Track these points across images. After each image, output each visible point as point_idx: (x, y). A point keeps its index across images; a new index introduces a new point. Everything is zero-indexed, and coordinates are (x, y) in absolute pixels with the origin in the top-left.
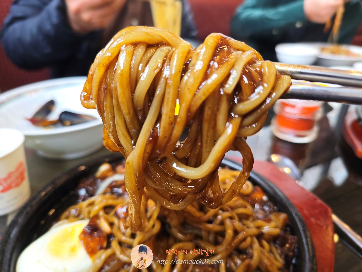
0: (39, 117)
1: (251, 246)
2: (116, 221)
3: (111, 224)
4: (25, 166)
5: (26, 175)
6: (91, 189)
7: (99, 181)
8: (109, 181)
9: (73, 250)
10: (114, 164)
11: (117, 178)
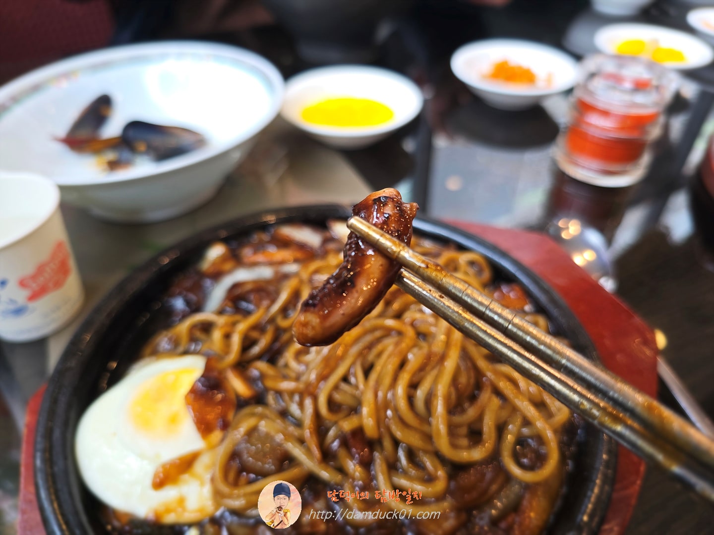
0: (84, 134)
4: (68, 248)
5: (72, 263)
6: (193, 297)
7: (208, 282)
8: (227, 282)
9: (173, 420)
10: (234, 244)
11: (242, 275)
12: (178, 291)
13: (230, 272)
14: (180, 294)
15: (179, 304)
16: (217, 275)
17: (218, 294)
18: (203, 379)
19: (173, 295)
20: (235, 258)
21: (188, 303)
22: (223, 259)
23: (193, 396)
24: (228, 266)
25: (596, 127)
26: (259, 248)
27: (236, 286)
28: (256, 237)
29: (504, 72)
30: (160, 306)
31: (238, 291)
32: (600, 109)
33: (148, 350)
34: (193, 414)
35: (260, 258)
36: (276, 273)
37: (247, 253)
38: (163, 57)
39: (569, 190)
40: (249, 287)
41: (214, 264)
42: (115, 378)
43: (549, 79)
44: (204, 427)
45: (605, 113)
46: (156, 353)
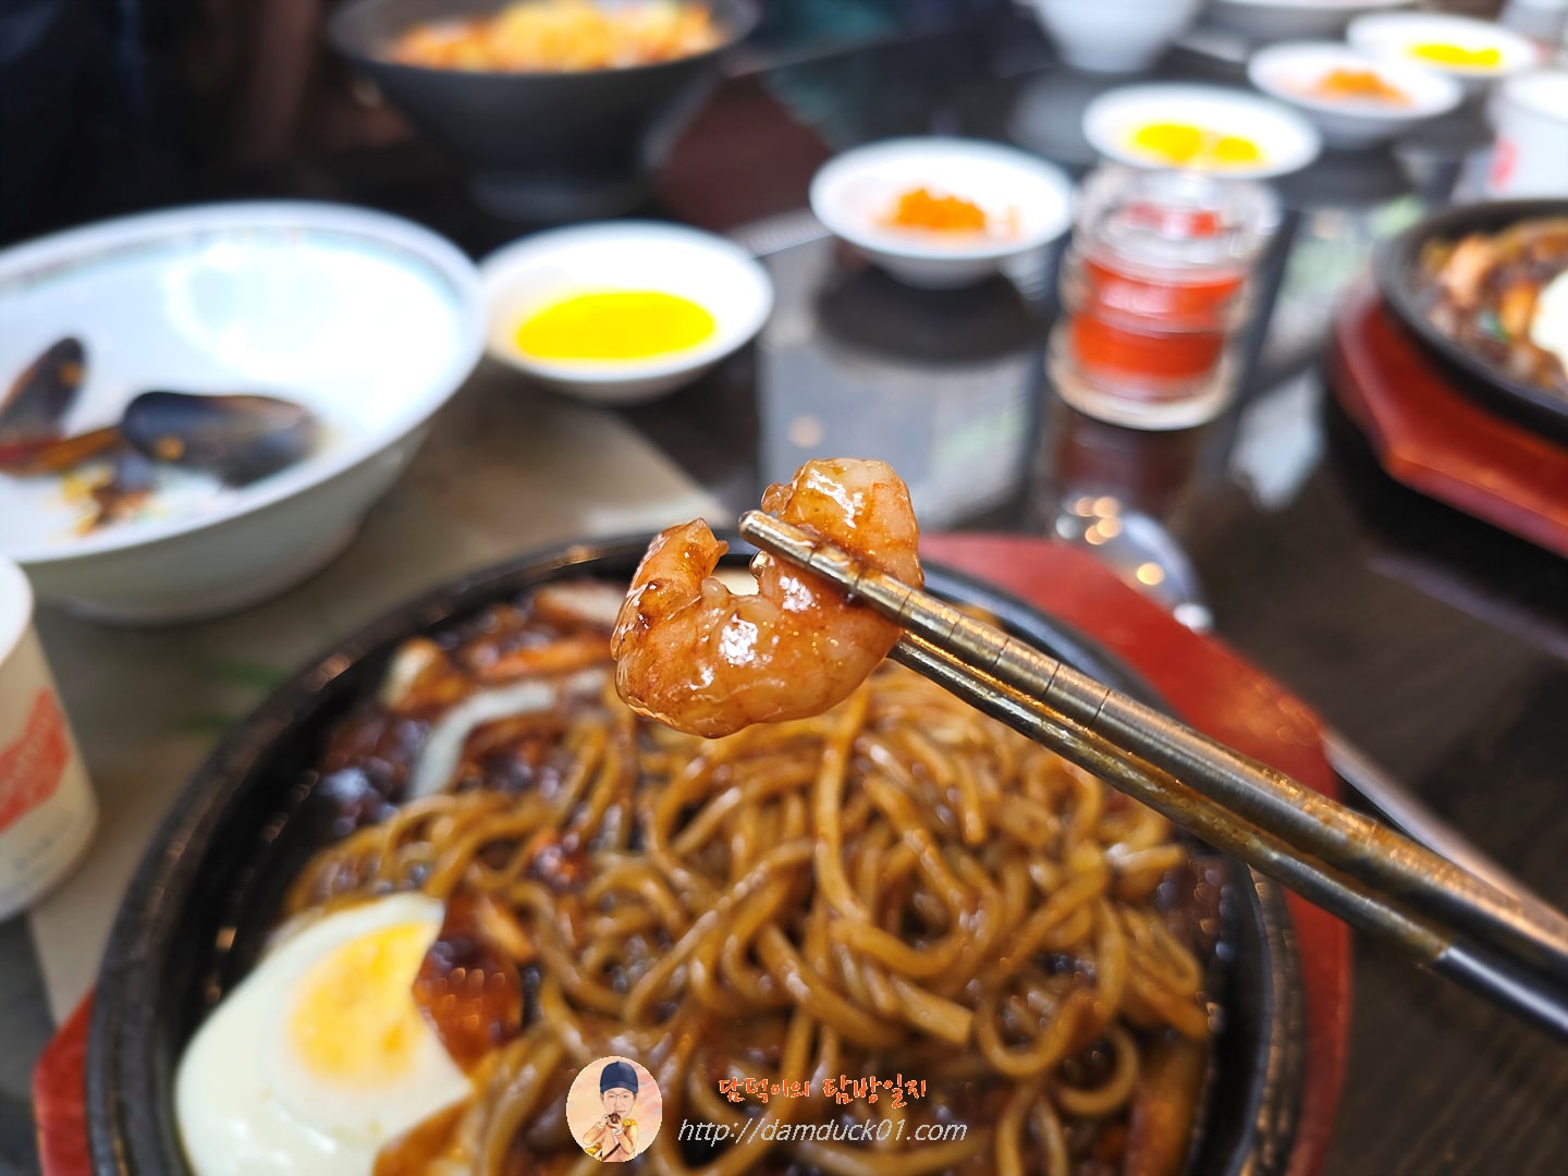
1: (1093, 941)
2: (539, 897)
3: (523, 916)
4: (56, 704)
6: (384, 766)
7: (412, 729)
8: (458, 724)
9: (393, 1043)
10: (451, 638)
11: (488, 706)
12: (346, 757)
13: (458, 701)
14: (352, 763)
15: (350, 784)
16: (430, 711)
17: (441, 751)
18: (446, 945)
19: (337, 768)
20: (460, 673)
21: (374, 780)
22: (433, 675)
23: (428, 983)
24: (449, 689)
25: (1127, 314)
26: (506, 642)
27: (479, 732)
28: (495, 620)
29: (921, 210)
30: (309, 792)
31: (487, 742)
32: (1131, 278)
33: (299, 896)
34: (435, 1025)
35: (515, 665)
36: (560, 696)
37: (485, 657)
38: (202, 238)
39: (1088, 440)
40: (508, 732)
41: (416, 688)
42: (236, 969)
43: (1012, 221)
44: (464, 1049)
45: (1140, 285)
46: (319, 901)
